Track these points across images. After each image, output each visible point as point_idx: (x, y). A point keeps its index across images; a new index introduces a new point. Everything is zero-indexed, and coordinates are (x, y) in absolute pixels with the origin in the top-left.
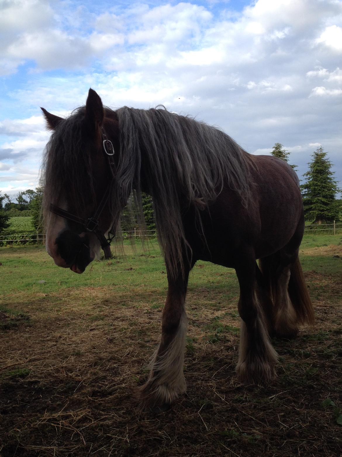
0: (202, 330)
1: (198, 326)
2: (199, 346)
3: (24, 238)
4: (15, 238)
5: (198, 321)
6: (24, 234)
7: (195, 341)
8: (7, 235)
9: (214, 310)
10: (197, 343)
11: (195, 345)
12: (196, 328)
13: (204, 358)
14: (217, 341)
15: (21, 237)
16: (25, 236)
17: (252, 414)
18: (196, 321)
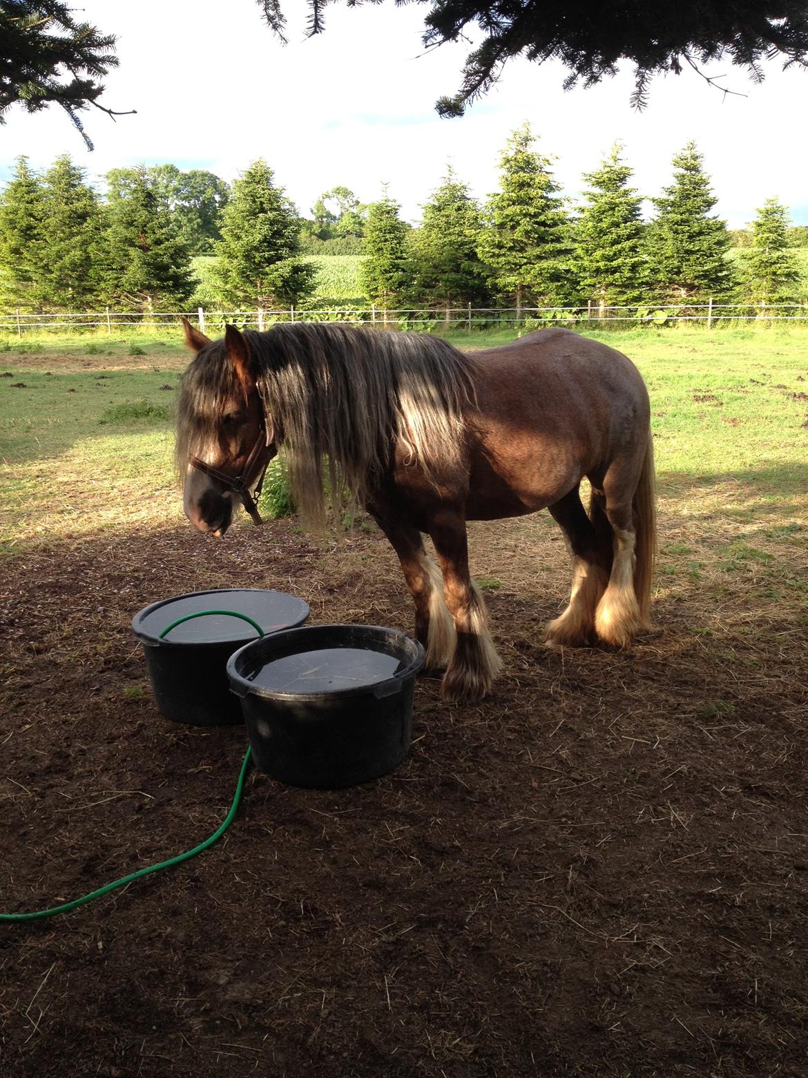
0: (714, 553)
1: (711, 548)
2: (707, 574)
3: (345, 318)
4: (327, 317)
5: (711, 538)
6: (344, 309)
7: (701, 566)
8: (312, 309)
9: (741, 522)
10: (704, 569)
11: (702, 572)
12: (706, 549)
13: (711, 588)
14: (733, 570)
15: (340, 316)
16: (348, 313)
17: (754, 645)
18: (708, 538)
